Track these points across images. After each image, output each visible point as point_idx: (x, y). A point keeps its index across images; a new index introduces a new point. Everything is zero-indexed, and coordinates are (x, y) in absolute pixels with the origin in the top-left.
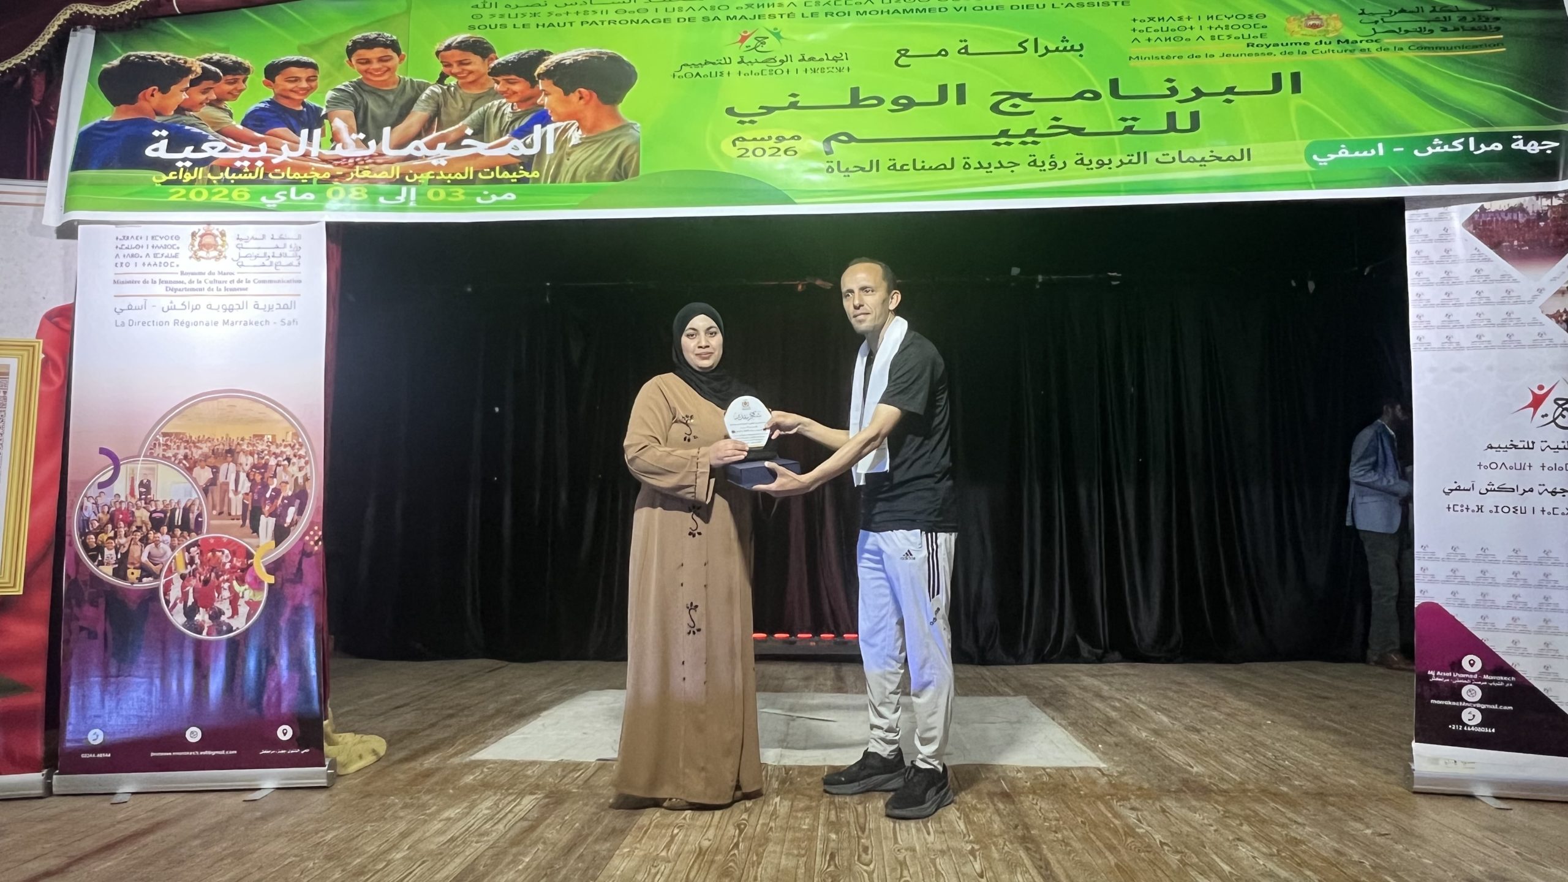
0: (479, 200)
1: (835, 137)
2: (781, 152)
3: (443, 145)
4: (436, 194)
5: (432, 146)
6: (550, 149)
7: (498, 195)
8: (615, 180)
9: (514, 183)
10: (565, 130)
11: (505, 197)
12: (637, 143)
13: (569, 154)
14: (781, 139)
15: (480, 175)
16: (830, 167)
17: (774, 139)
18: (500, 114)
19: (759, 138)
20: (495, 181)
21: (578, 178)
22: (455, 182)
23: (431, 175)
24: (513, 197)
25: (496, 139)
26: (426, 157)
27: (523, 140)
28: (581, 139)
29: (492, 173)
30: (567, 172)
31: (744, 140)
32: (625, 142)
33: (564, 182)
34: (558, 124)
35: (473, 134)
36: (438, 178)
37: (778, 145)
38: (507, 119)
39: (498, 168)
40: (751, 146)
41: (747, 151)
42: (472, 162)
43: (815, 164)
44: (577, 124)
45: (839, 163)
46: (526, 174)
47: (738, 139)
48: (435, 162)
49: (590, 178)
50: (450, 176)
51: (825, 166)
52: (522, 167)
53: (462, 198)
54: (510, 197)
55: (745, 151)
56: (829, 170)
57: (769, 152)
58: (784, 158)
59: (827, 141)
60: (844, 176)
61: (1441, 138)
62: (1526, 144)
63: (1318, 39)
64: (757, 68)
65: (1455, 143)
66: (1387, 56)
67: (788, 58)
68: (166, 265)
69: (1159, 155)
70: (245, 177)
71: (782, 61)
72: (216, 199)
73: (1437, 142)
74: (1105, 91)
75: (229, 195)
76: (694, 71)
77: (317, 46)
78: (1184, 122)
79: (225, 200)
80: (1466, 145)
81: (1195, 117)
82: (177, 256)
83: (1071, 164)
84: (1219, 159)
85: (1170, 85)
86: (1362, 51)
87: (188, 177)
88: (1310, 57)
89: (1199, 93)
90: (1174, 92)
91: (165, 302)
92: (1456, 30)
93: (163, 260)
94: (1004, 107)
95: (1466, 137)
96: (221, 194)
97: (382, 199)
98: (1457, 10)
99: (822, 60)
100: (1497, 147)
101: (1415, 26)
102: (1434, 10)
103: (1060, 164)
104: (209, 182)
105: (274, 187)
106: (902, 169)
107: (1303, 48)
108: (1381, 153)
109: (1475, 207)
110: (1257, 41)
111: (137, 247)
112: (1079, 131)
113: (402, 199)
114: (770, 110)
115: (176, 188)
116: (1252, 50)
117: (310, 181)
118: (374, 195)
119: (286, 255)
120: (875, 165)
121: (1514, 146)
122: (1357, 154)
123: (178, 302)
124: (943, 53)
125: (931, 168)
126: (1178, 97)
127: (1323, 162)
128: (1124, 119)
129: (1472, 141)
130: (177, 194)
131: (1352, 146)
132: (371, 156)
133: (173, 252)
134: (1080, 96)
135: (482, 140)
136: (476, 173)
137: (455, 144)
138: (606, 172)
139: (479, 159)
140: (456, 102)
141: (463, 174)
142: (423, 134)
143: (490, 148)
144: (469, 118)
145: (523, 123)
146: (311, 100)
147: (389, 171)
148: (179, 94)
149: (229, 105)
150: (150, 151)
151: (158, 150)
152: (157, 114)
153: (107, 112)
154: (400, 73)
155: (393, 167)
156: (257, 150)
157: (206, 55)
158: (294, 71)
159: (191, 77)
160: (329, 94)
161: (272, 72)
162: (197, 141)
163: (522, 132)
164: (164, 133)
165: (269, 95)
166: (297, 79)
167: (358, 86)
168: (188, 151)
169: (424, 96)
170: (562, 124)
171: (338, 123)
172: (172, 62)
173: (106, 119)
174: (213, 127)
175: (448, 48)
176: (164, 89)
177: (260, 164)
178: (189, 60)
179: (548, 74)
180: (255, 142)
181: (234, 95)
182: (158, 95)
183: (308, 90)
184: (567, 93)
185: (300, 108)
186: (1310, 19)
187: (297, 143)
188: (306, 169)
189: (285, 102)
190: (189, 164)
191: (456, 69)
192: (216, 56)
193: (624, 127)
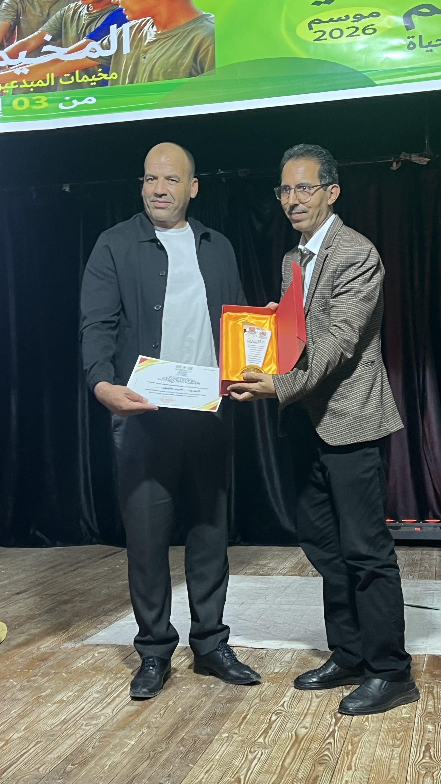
0: (61, 106)
1: (416, 11)
2: (359, 32)
3: (23, 54)
4: (21, 103)
5: (13, 55)
6: (126, 49)
7: (80, 100)
8: (191, 75)
9: (94, 86)
10: (140, 28)
11: (86, 101)
12: (212, 34)
13: (145, 52)
14: (358, 17)
16: (411, 43)
17: (351, 19)
18: (76, 17)
19: (335, 19)
20: (77, 86)
21: (154, 77)
22: (38, 90)
23: (15, 84)
24: (94, 100)
25: (74, 44)
26: (10, 66)
27: (100, 42)
28: (156, 35)
30: (145, 70)
31: (320, 22)
32: (200, 34)
33: (142, 82)
34: (133, 23)
35: (51, 40)
36: (21, 86)
37: (356, 24)
38: (83, 22)
39: (77, 72)
40: (328, 28)
41: (324, 33)
42: (52, 68)
43: (396, 41)
44: (151, 21)
45: (420, 37)
47: (313, 22)
48: (18, 72)
49: (168, 76)
50: (32, 84)
51: (404, 42)
52: (100, 70)
53: (45, 105)
54: (90, 100)
55: (321, 33)
56: (411, 46)
57: (346, 32)
58: (363, 37)
59: (408, 15)
60: (427, 51)
135: (61, 46)
136: (56, 79)
137: (35, 52)
138: (183, 68)
139: (59, 65)
140: (34, 8)
141: (45, 81)
142: (5, 44)
143: (69, 53)
144: (47, 24)
145: (99, 25)
163: (99, 34)
169: (3, 6)
170: (137, 22)
193: (198, 19)
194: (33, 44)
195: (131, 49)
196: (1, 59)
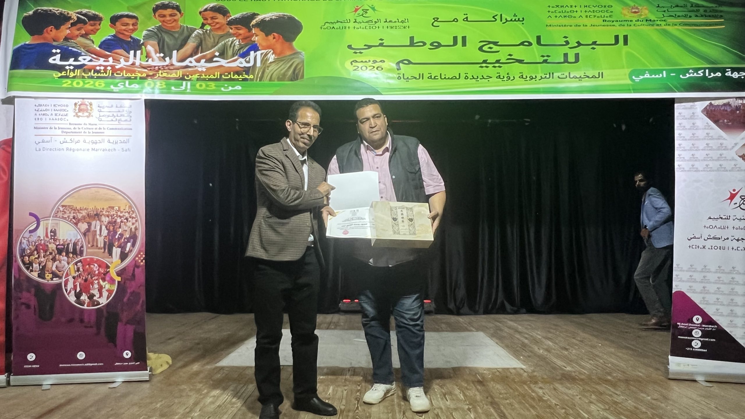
0: (222, 89)
1: (402, 62)
2: (375, 69)
3: (203, 61)
4: (201, 86)
5: (198, 61)
6: (259, 64)
7: (232, 87)
8: (292, 80)
9: (240, 81)
10: (266, 54)
11: (236, 88)
12: (303, 62)
13: (268, 67)
14: (375, 62)
15: (223, 76)
16: (399, 76)
17: (371, 62)
18: (233, 45)
19: (364, 61)
20: (231, 80)
21: (273, 79)
22: (210, 80)
23: (198, 76)
24: (240, 88)
25: (231, 58)
26: (195, 66)
27: (245, 59)
28: (274, 59)
29: (229, 75)
30: (268, 76)
31: (356, 62)
32: (297, 61)
33: (266, 82)
34: (263, 51)
35: (219, 55)
36: (201, 77)
37: (374, 65)
38: (237, 48)
39: (232, 73)
40: (360, 65)
41: (358, 67)
42: (218, 70)
43: (391, 75)
44: (272, 51)
45: (403, 74)
46: (247, 76)
47: (353, 61)
48: (200, 69)
49: (279, 79)
50: (207, 77)
51: (396, 76)
52: (244, 73)
53: (214, 88)
54: (238, 88)
55: (357, 67)
56: (399, 78)
57: (369, 68)
58: (377, 71)
59: (398, 63)
60: (406, 81)
61: (692, 69)
62: (732, 74)
63: (637, 19)
64: (363, 25)
65: (699, 72)
66: (669, 28)
67: (379, 21)
68: (61, 119)
69: (559, 74)
70: (102, 75)
71: (376, 22)
72: (87, 86)
73: (691, 71)
74: (534, 41)
75: (94, 85)
76: (332, 26)
77: (137, 8)
78: (571, 59)
79: (92, 87)
80: (704, 73)
81: (577, 56)
82: (66, 115)
83: (517, 77)
84: (588, 77)
85: (565, 40)
86: (658, 25)
87: (72, 74)
88: (633, 28)
89: (579, 44)
90: (567, 43)
91: (62, 139)
92: (702, 16)
93: (60, 117)
94: (485, 48)
95: (705, 69)
96: (90, 84)
97: (173, 88)
98: (703, 6)
99: (395, 22)
100: (719, 74)
101: (683, 14)
102: (692, 6)
103: (512, 78)
104: (83, 77)
105: (117, 81)
106: (435, 78)
107: (629, 23)
108: (665, 76)
109: (708, 103)
110: (607, 19)
111: (46, 110)
112: (521, 61)
113: (183, 88)
114: (370, 47)
115: (65, 80)
116: (605, 23)
117: (136, 78)
118: (169, 86)
119: (124, 116)
120: (421, 76)
121: (726, 74)
122: (653, 76)
123: (68, 139)
124: (456, 20)
125: (449, 78)
126: (569, 46)
127: (637, 80)
128: (543, 56)
129: (707, 71)
130: (66, 83)
131: (652, 72)
132: (167, 66)
133: (65, 113)
134: (522, 44)
135: (224, 59)
136: (221, 75)
137: (210, 60)
138: (288, 76)
139: (222, 68)
140: (210, 38)
141: (214, 76)
142: (194, 55)
143: (228, 63)
144: (217, 47)
145: (245, 50)
146: (135, 35)
147: (176, 73)
148: (65, 30)
149: (92, 37)
150: (51, 61)
151: (56, 60)
152: (54, 41)
153: (27, 39)
154: (180, 23)
155: (178, 71)
156: (108, 61)
157: (79, 10)
158: (126, 20)
159: (71, 21)
160: (145, 32)
161: (114, 20)
162: (76, 56)
163: (245, 55)
164: (58, 51)
165: (113, 32)
166: (127, 24)
167: (159, 29)
168: (71, 61)
169: (193, 35)
170: (264, 51)
171: (150, 48)
172: (61, 14)
173: (27, 43)
174: (84, 48)
175: (206, 10)
176: (57, 28)
177: (109, 68)
178: (70, 12)
179: (257, 25)
180: (106, 57)
181: (94, 32)
182: (54, 31)
183: (134, 30)
184: (267, 35)
185: (130, 39)
186: (633, 8)
187: (129, 58)
188: (134, 72)
189: (121, 36)
190: (72, 68)
191: (210, 21)
192: (85, 11)
193: (296, 53)
194: (209, 57)
195: (261, 64)
196: (191, 62)
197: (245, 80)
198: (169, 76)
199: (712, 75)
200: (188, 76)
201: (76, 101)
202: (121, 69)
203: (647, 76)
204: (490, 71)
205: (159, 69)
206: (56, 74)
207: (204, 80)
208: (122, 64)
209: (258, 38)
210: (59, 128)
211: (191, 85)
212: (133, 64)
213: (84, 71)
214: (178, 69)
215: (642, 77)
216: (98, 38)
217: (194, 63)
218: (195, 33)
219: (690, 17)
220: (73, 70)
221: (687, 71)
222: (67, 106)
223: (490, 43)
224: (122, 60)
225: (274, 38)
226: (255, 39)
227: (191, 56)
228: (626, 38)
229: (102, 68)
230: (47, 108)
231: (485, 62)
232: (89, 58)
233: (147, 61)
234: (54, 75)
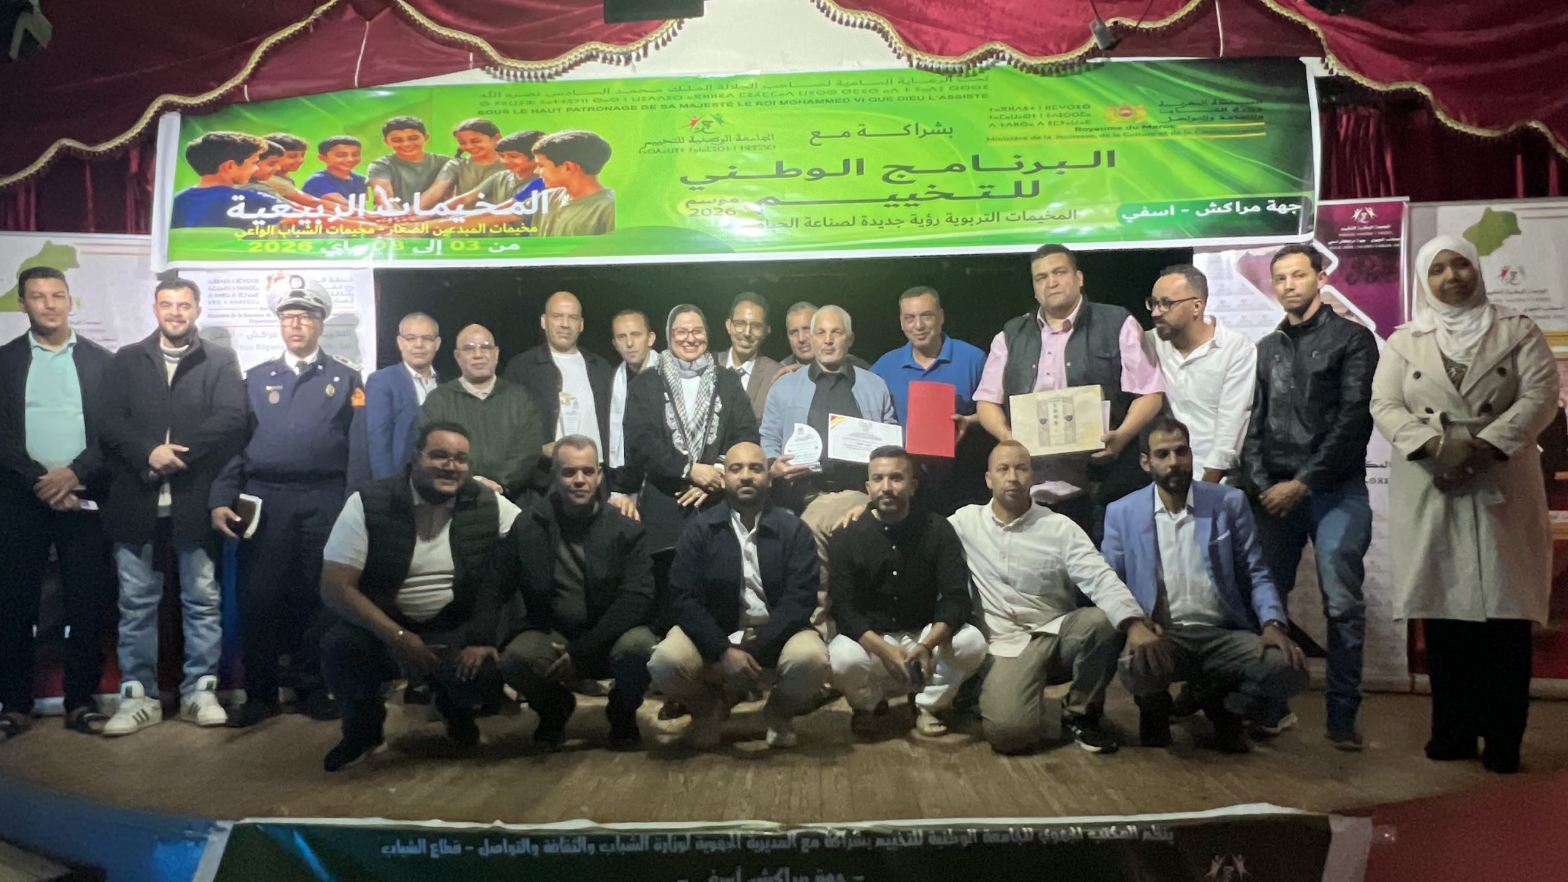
0: (491, 249)
1: (765, 201)
2: (723, 212)
3: (461, 206)
4: (457, 245)
5: (452, 207)
6: (545, 210)
7: (506, 246)
8: (596, 234)
10: (557, 195)
11: (511, 247)
12: (613, 204)
13: (560, 214)
14: (723, 202)
16: (761, 223)
17: (718, 202)
18: (505, 182)
19: (706, 201)
20: (503, 235)
21: (567, 233)
22: (472, 236)
23: (453, 230)
24: (518, 247)
25: (503, 202)
26: (449, 216)
27: (524, 203)
28: (569, 201)
30: (559, 227)
31: (695, 202)
32: (603, 204)
33: (557, 235)
34: (551, 190)
35: (485, 198)
37: (721, 207)
38: (511, 185)
39: (505, 224)
40: (700, 207)
41: (698, 211)
42: (484, 220)
43: (750, 221)
44: (565, 190)
45: (768, 220)
46: (526, 229)
47: (690, 202)
48: (456, 220)
49: (577, 233)
50: (467, 231)
51: (757, 222)
52: (523, 224)
53: (478, 248)
54: (515, 247)
55: (695, 211)
56: (761, 226)
57: (714, 212)
58: (726, 216)
59: (759, 203)
60: (772, 230)
61: (1216, 201)
62: (1277, 207)
63: (1128, 125)
64: (704, 145)
65: (1226, 206)
66: (1179, 138)
67: (728, 138)
68: (249, 302)
69: (1008, 214)
70: (308, 233)
71: (723, 141)
72: (286, 250)
73: (1212, 205)
74: (969, 165)
75: (296, 248)
76: (655, 148)
77: (360, 128)
78: (1027, 189)
79: (293, 251)
80: (1234, 207)
81: (1036, 185)
82: (256, 295)
83: (942, 221)
84: (1053, 217)
85: (1017, 160)
86: (1161, 134)
87: (263, 233)
88: (1122, 139)
89: (1039, 167)
90: (1020, 165)
91: (249, 331)
92: (1231, 118)
93: (246, 298)
94: (892, 177)
95: (1234, 201)
96: (290, 246)
97: (415, 250)
98: (1232, 103)
99: (753, 139)
100: (1256, 209)
101: (1201, 115)
102: (1215, 103)
103: (935, 222)
104: (280, 237)
105: (330, 241)
106: (815, 225)
107: (1117, 132)
108: (1172, 213)
109: (1243, 252)
110: (1083, 126)
111: (226, 288)
112: (949, 196)
113: (430, 249)
114: (714, 179)
115: (253, 242)
116: (1079, 133)
117: (359, 236)
118: (409, 246)
119: (342, 294)
120: (795, 222)
121: (1268, 208)
122: (1155, 214)
123: (259, 331)
124: (846, 134)
125: (837, 225)
126: (1023, 170)
127: (1130, 220)
128: (983, 187)
129: (1238, 204)
130: (255, 247)
131: (1152, 207)
132: (406, 216)
133: (254, 292)
134: (950, 169)
135: (491, 202)
136: (488, 229)
137: (470, 205)
138: (590, 228)
139: (490, 217)
140: (471, 172)
141: (477, 229)
142: (446, 198)
143: (498, 209)
144: (481, 185)
145: (523, 189)
146: (357, 171)
147: (420, 227)
148: (252, 166)
149: (290, 174)
150: (230, 213)
151: (237, 211)
152: (235, 182)
153: (195, 181)
154: (425, 149)
155: (423, 224)
156: (316, 211)
157: (271, 135)
158: (342, 148)
159: (261, 152)
160: (371, 166)
161: (325, 148)
162: (268, 204)
163: (523, 197)
164: (242, 198)
165: (323, 166)
166: (345, 154)
167: (394, 160)
168: (262, 212)
169: (445, 168)
170: (554, 190)
171: (379, 189)
172: (244, 140)
173: (195, 186)
174: (280, 193)
175: (464, 129)
176: (240, 162)
177: (318, 222)
178: (258, 138)
179: (542, 150)
180: (314, 205)
181: (294, 167)
182: (235, 167)
183: (354, 163)
184: (557, 165)
185: (348, 177)
186: (1122, 109)
187: (347, 205)
188: (355, 226)
189: (335, 173)
190: (263, 223)
191: (469, 146)
192: (280, 135)
193: (602, 192)
194: (469, 200)
195: (549, 210)
196: (442, 209)
197: (525, 234)
198: (410, 232)
199: (1246, 210)
200: (437, 231)
201: (270, 273)
202: (337, 224)
203: (1145, 213)
204: (901, 211)
205: (394, 222)
206: (239, 234)
207: (463, 236)
208: (339, 214)
209: (543, 169)
210: (246, 315)
211: (443, 245)
212: (355, 215)
213: (281, 228)
214: (422, 220)
215: (1136, 216)
216: (300, 178)
217: (447, 212)
218: (448, 164)
219: (1212, 119)
220: (265, 227)
221: (1206, 204)
222: (257, 281)
223: (900, 168)
224: (338, 209)
225: (568, 169)
226: (539, 171)
227: (442, 200)
228: (1111, 155)
229: (308, 222)
230: (227, 285)
231: (893, 198)
232: (287, 207)
233: (376, 210)
234: (237, 235)
